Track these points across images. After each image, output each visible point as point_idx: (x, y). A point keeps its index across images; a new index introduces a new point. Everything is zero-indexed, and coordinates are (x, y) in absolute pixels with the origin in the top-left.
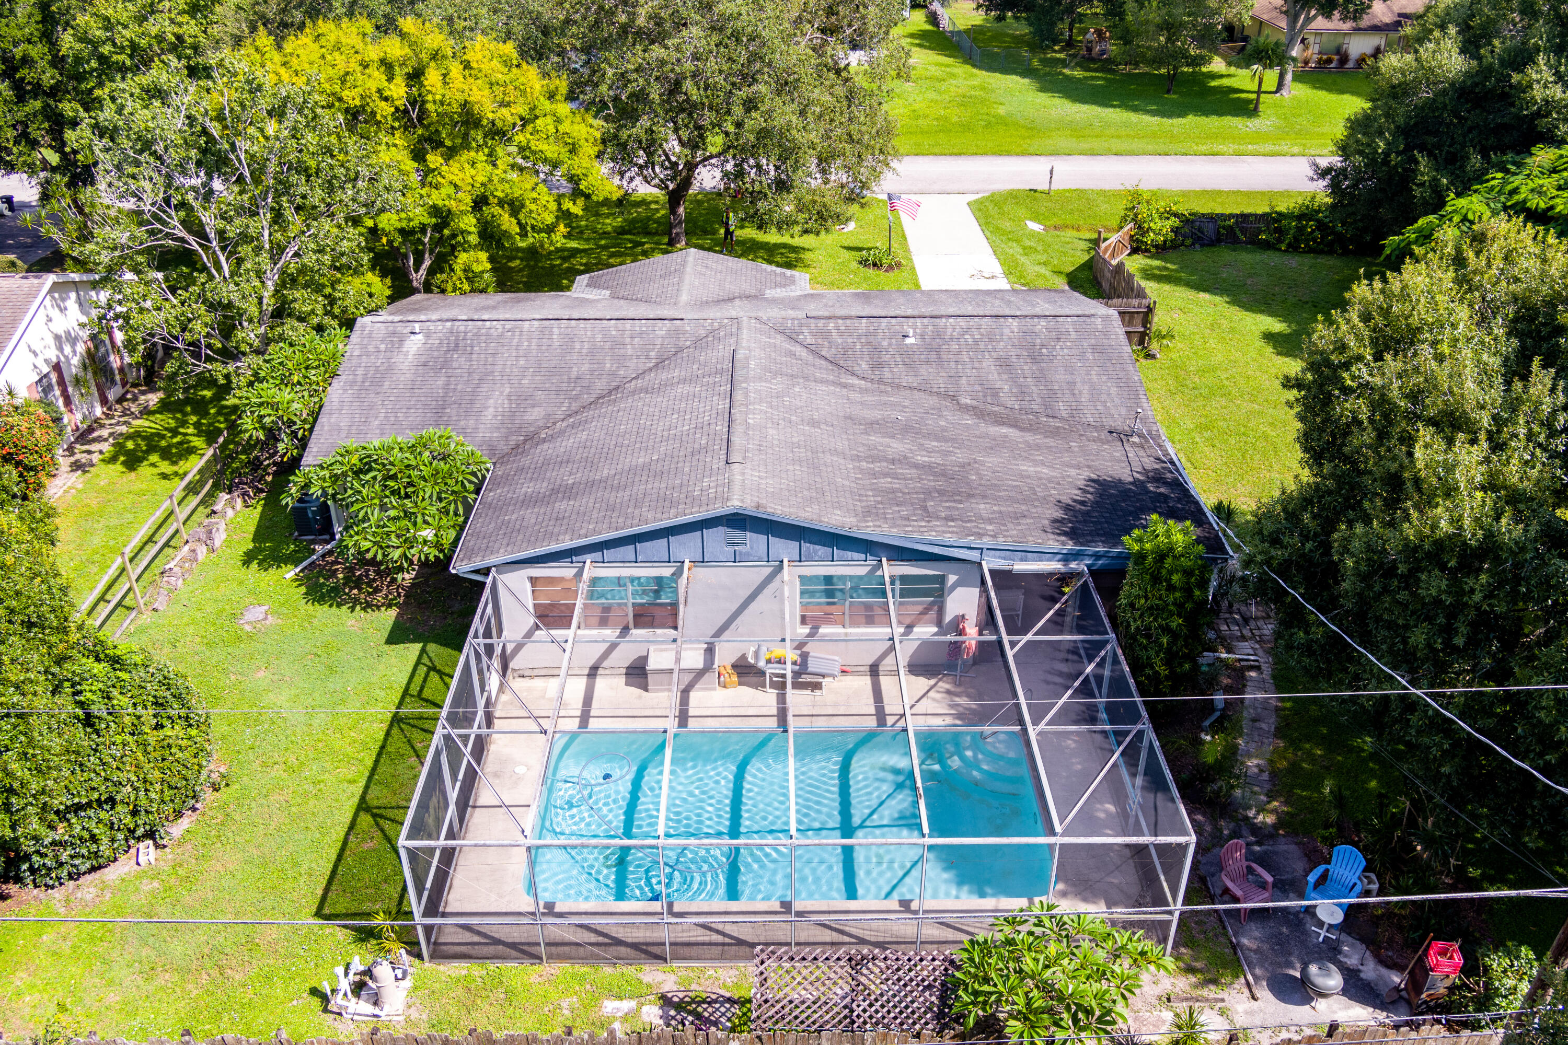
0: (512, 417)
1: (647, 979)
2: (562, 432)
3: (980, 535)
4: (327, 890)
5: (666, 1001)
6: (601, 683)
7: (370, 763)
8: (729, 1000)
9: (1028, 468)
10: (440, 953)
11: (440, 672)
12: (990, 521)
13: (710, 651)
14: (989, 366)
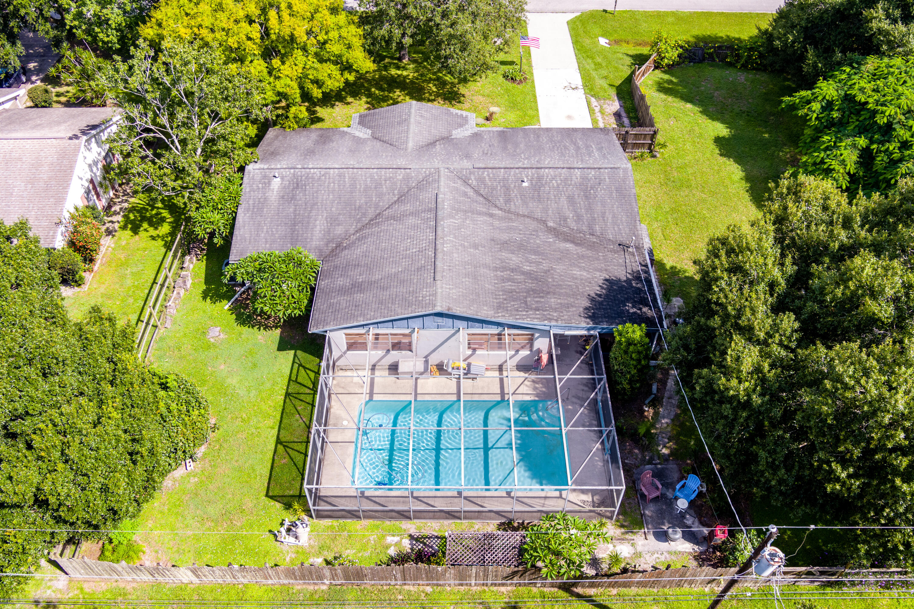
0: (329, 232)
1: (404, 527)
2: (354, 243)
3: (550, 320)
4: (269, 483)
5: (411, 537)
6: (377, 373)
7: (279, 418)
8: (437, 537)
9: (576, 272)
10: (320, 515)
11: (304, 368)
12: (555, 310)
13: (426, 362)
14: (563, 200)
